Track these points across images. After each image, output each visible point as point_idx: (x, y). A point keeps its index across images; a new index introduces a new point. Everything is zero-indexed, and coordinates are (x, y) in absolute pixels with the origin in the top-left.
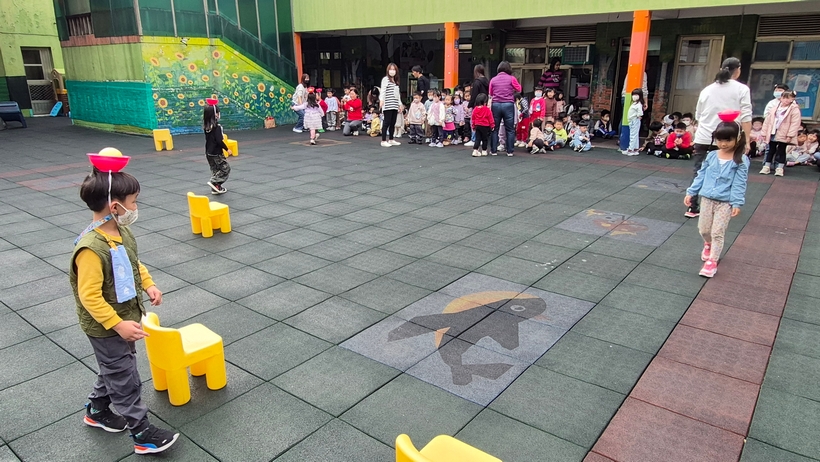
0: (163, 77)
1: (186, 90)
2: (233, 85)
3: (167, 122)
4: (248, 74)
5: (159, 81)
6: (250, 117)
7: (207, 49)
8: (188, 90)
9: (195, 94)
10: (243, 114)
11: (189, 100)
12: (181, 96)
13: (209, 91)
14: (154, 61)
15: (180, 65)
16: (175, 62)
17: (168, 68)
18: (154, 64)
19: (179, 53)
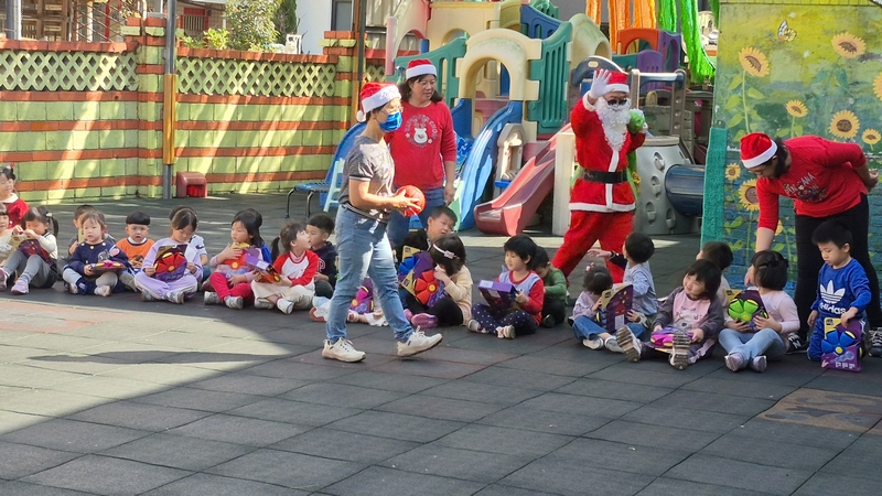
14: (754, 62)
15: (844, 77)
16: (826, 65)
17: (798, 85)
18: (753, 72)
19: (847, 37)
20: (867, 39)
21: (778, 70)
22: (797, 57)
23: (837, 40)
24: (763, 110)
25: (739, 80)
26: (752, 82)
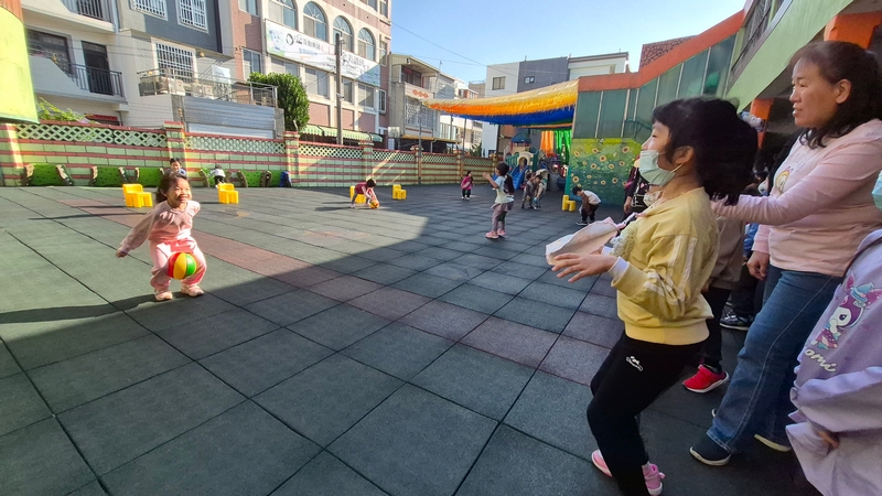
0: (580, 164)
1: (593, 173)
5: (577, 166)
7: (618, 146)
8: (596, 174)
9: (600, 177)
12: (589, 177)
13: (612, 175)
14: (577, 154)
15: (594, 156)
16: (591, 155)
17: (585, 159)
18: (577, 156)
19: (595, 149)
20: (598, 149)
21: (582, 155)
22: (585, 153)
23: (593, 150)
24: (578, 163)
25: (574, 157)
26: (577, 158)
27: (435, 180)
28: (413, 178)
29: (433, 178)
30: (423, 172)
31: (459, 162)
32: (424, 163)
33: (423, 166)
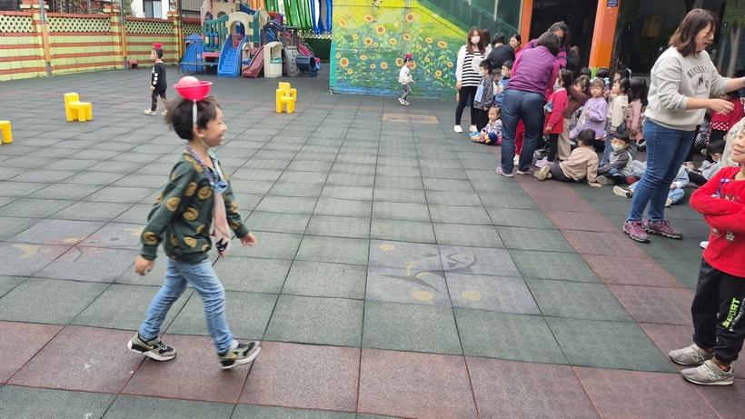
0: (349, 38)
2: (425, 50)
3: (345, 81)
4: (446, 39)
5: (345, 42)
6: (439, 86)
8: (372, 51)
9: (379, 57)
10: (431, 83)
11: (371, 62)
14: (343, 23)
15: (368, 27)
16: (363, 24)
17: (355, 30)
18: (342, 26)
19: (369, 16)
20: (374, 16)
21: (350, 25)
22: (355, 21)
23: (366, 16)
24: (346, 37)
25: (339, 28)
26: (342, 29)
27: (77, 66)
28: (35, 64)
29: (72, 61)
30: (53, 51)
31: (116, 29)
32: (53, 34)
33: (52, 40)
